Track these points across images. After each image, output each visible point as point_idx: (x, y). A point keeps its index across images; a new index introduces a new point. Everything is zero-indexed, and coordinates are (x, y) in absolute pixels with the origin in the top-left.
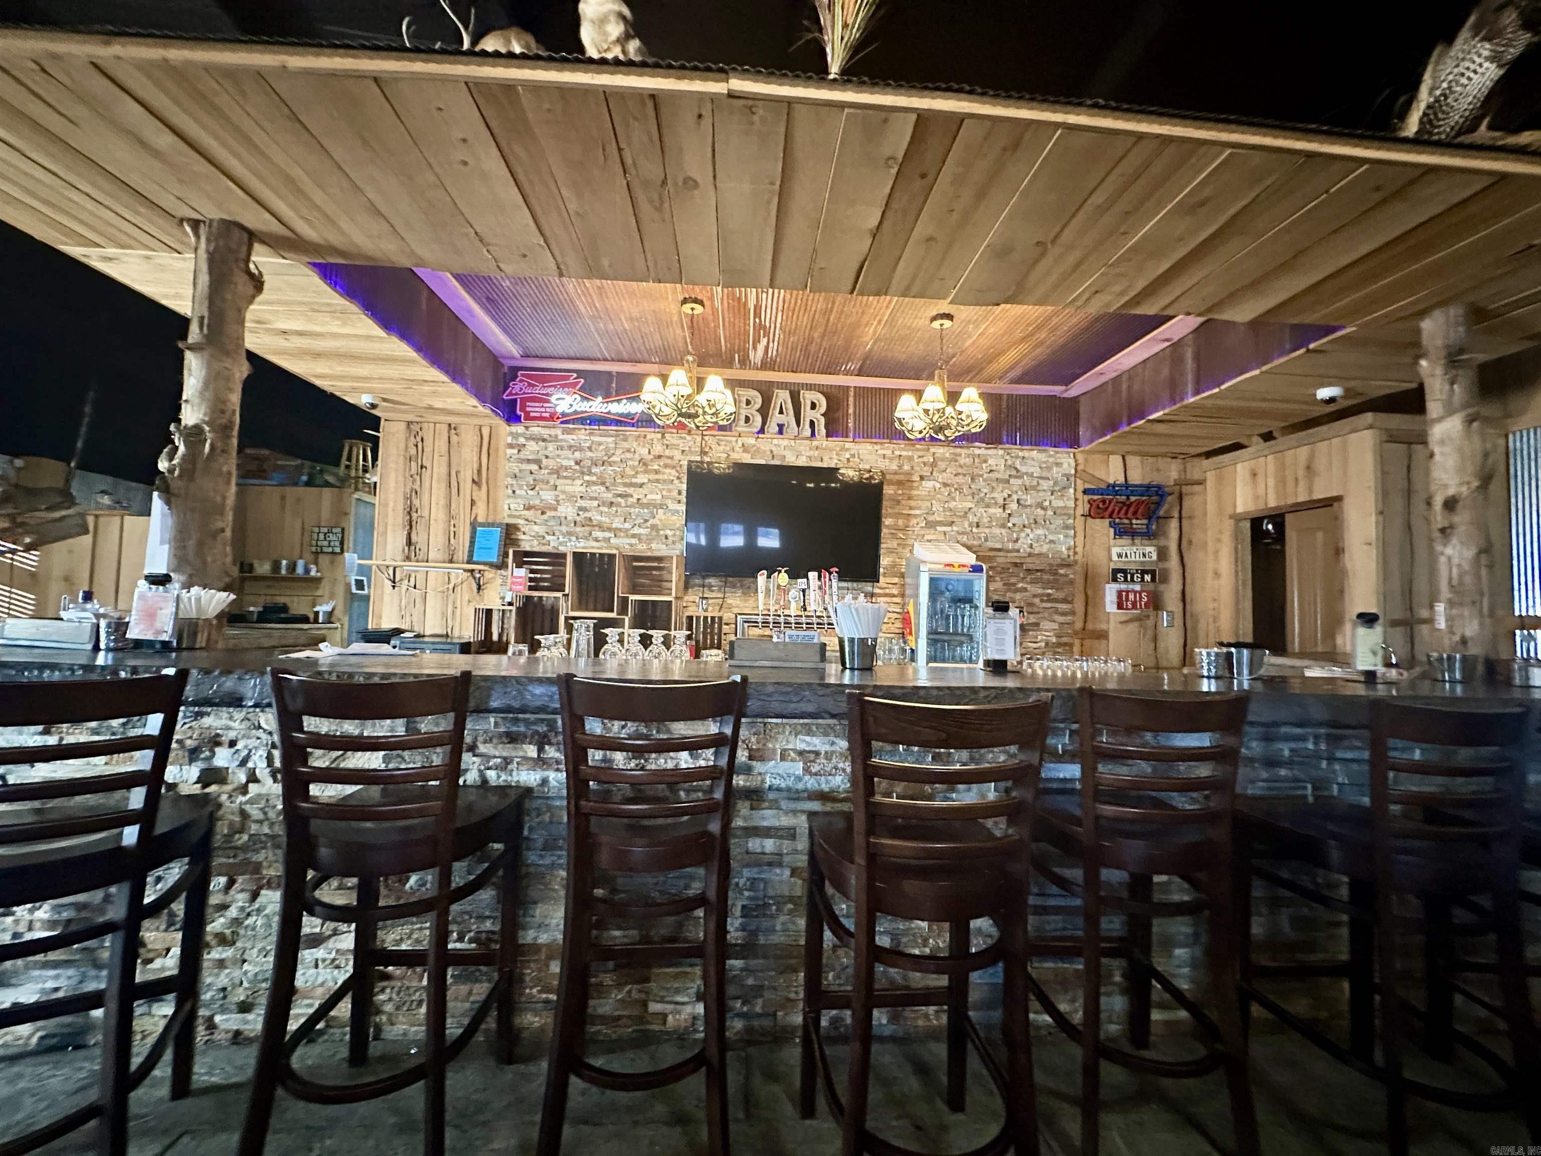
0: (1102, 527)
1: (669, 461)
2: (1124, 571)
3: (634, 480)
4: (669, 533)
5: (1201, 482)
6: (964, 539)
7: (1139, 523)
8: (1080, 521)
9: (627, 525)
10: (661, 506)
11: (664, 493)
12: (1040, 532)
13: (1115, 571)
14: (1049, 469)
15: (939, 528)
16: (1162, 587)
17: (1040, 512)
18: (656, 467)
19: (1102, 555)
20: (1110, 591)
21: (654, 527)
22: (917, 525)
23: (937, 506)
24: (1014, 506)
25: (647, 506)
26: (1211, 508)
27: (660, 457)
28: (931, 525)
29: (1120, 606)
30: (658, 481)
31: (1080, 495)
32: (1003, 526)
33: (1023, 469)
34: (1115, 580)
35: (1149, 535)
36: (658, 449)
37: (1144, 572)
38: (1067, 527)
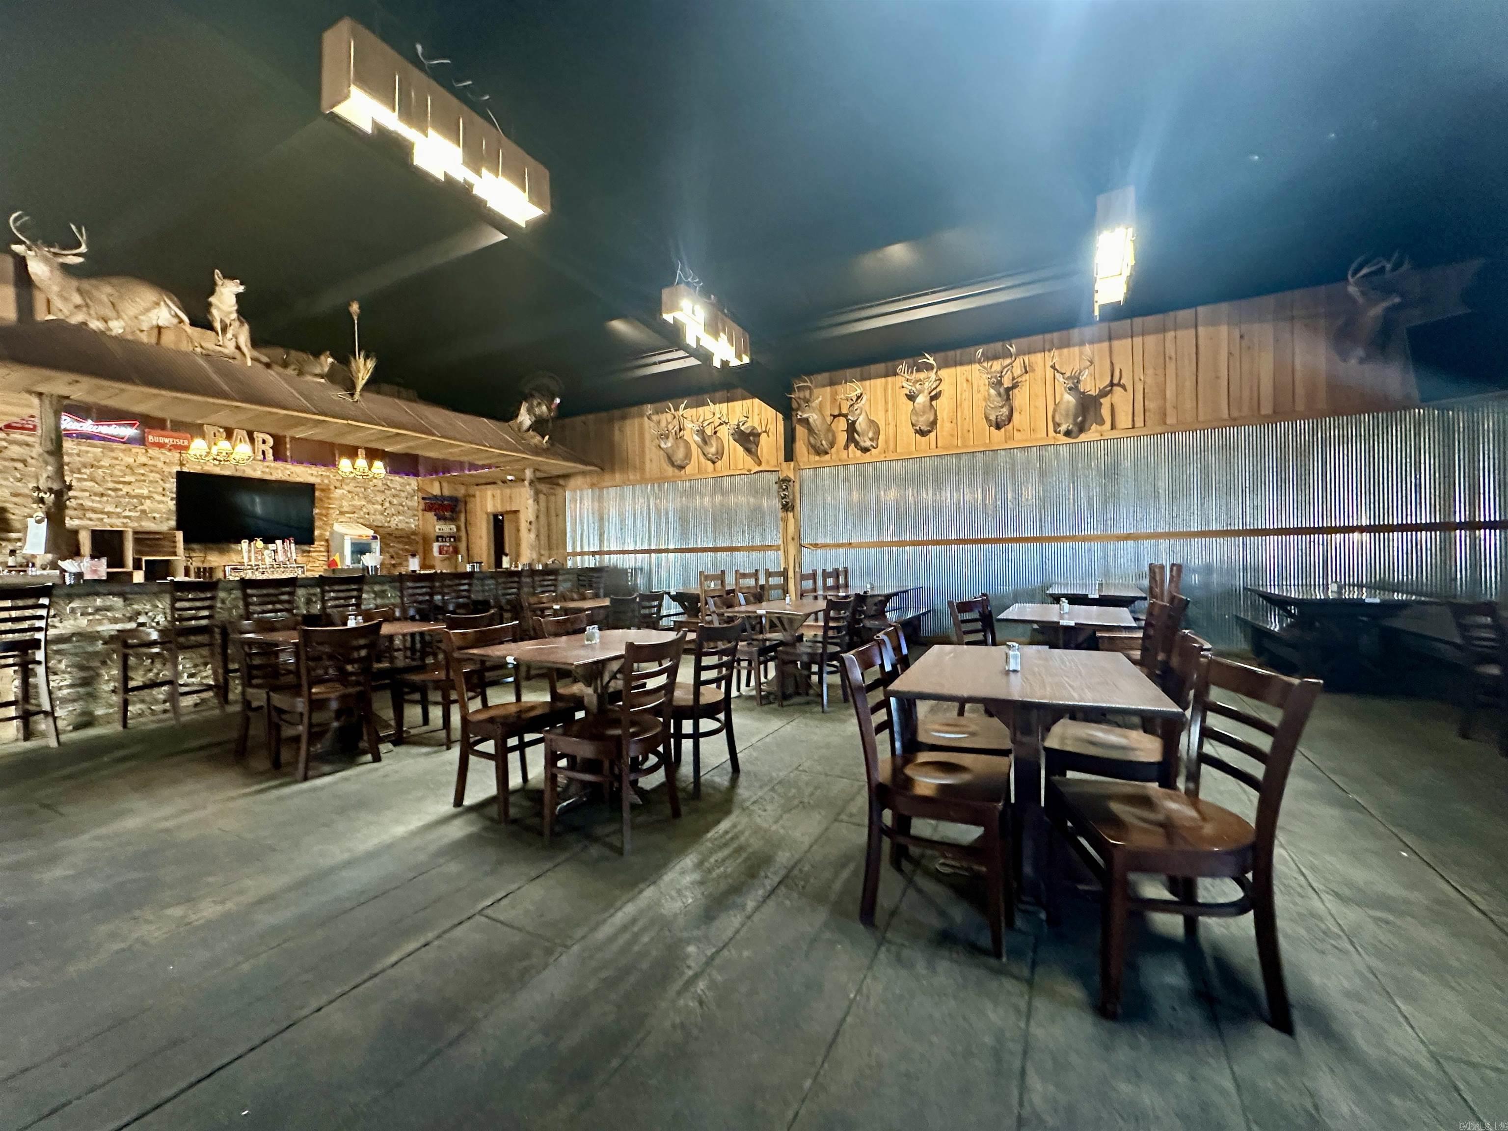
0: (431, 516)
1: (153, 468)
2: (442, 537)
3: (122, 479)
4: (157, 515)
5: (474, 496)
6: (361, 521)
7: (447, 514)
8: (420, 513)
9: (118, 510)
10: (149, 498)
11: (151, 489)
12: (400, 518)
13: (438, 537)
14: (405, 486)
15: (347, 515)
16: (458, 544)
17: (401, 508)
18: (142, 471)
19: (430, 529)
20: (436, 546)
21: (143, 512)
22: (334, 513)
23: (345, 503)
24: (387, 504)
25: (135, 497)
26: (478, 509)
27: (145, 465)
28: (342, 513)
29: (440, 553)
30: (144, 481)
31: (420, 500)
32: (382, 514)
33: (391, 485)
34: (438, 541)
35: (453, 520)
36: (143, 459)
37: (450, 537)
38: (415, 515)
